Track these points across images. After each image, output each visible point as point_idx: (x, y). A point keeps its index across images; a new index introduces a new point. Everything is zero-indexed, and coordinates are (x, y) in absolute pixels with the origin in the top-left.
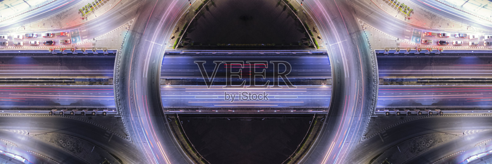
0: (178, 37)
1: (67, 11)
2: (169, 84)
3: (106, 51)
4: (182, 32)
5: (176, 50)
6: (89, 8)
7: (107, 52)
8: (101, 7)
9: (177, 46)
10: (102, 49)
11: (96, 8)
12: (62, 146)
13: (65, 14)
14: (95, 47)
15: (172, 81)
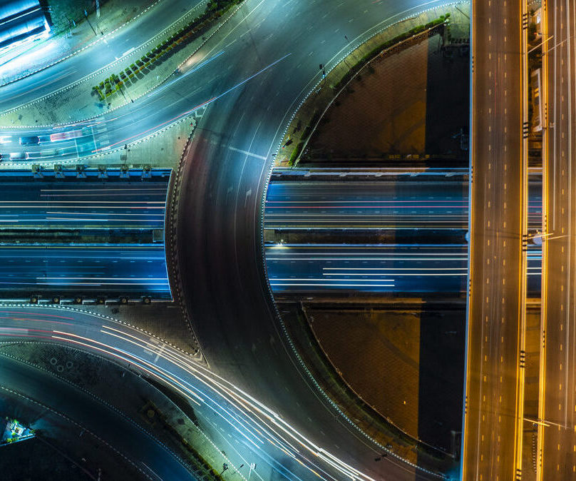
0: (300, 142)
1: (68, 90)
2: (282, 241)
3: (149, 170)
4: (309, 130)
5: (296, 170)
6: (113, 84)
7: (150, 172)
8: (137, 82)
9: (297, 161)
10: (141, 168)
11: (128, 84)
12: (55, 372)
13: (64, 97)
14: (127, 161)
15: (290, 235)
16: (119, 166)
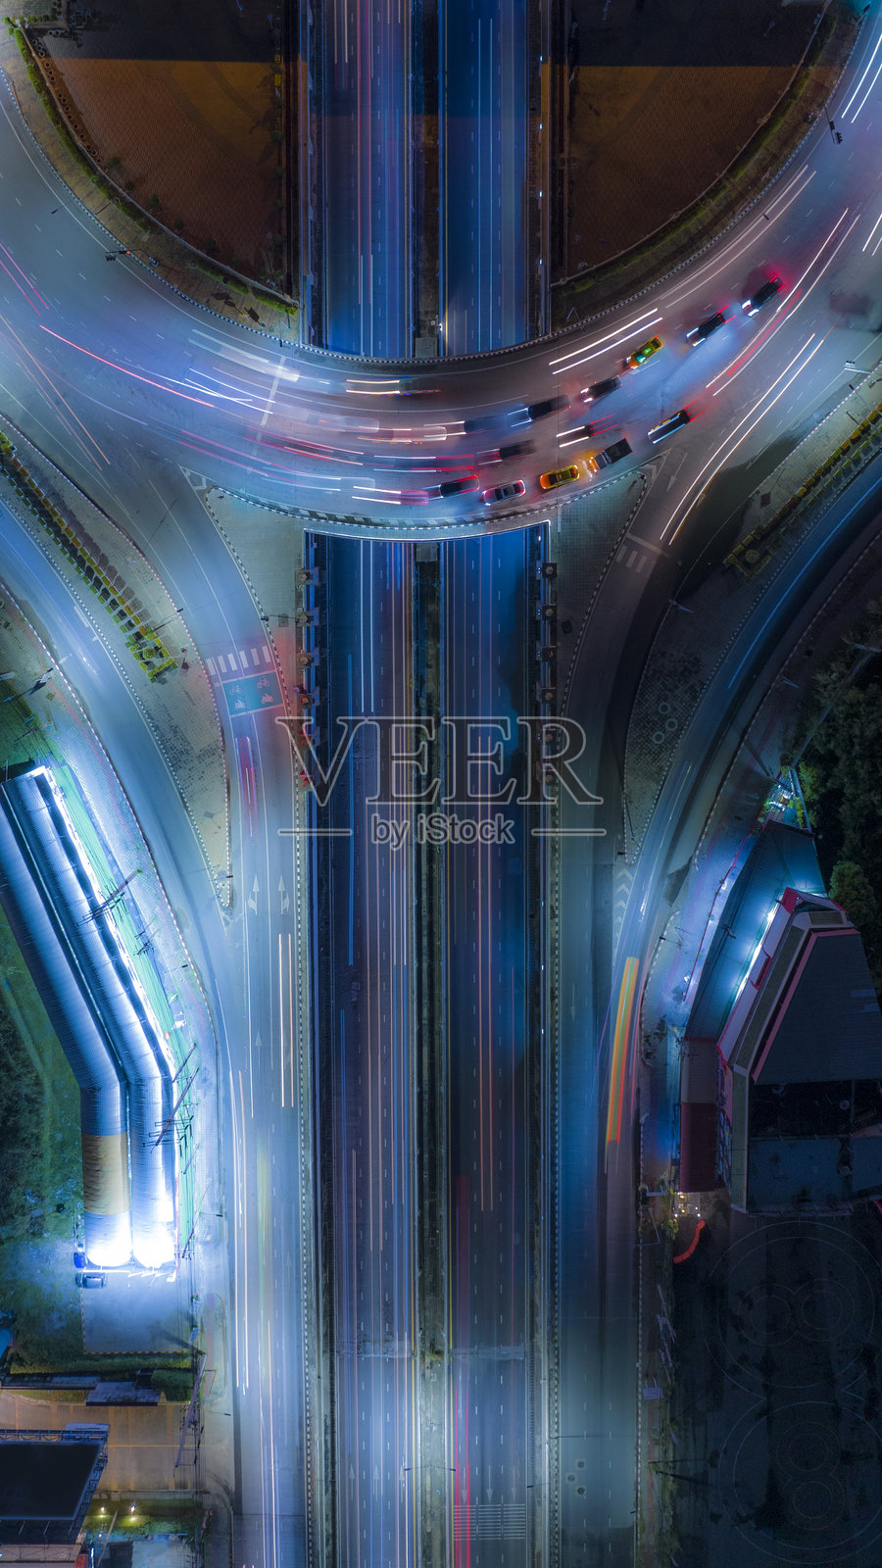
0: (251, 295)
1: (157, 728)
2: (433, 323)
3: (308, 574)
4: (228, 278)
5: (304, 301)
6: (144, 645)
7: (311, 571)
8: (140, 599)
9: (288, 299)
10: (303, 589)
11: (144, 615)
12: (677, 736)
13: (170, 735)
14: (291, 614)
15: (422, 310)
16: (299, 630)
